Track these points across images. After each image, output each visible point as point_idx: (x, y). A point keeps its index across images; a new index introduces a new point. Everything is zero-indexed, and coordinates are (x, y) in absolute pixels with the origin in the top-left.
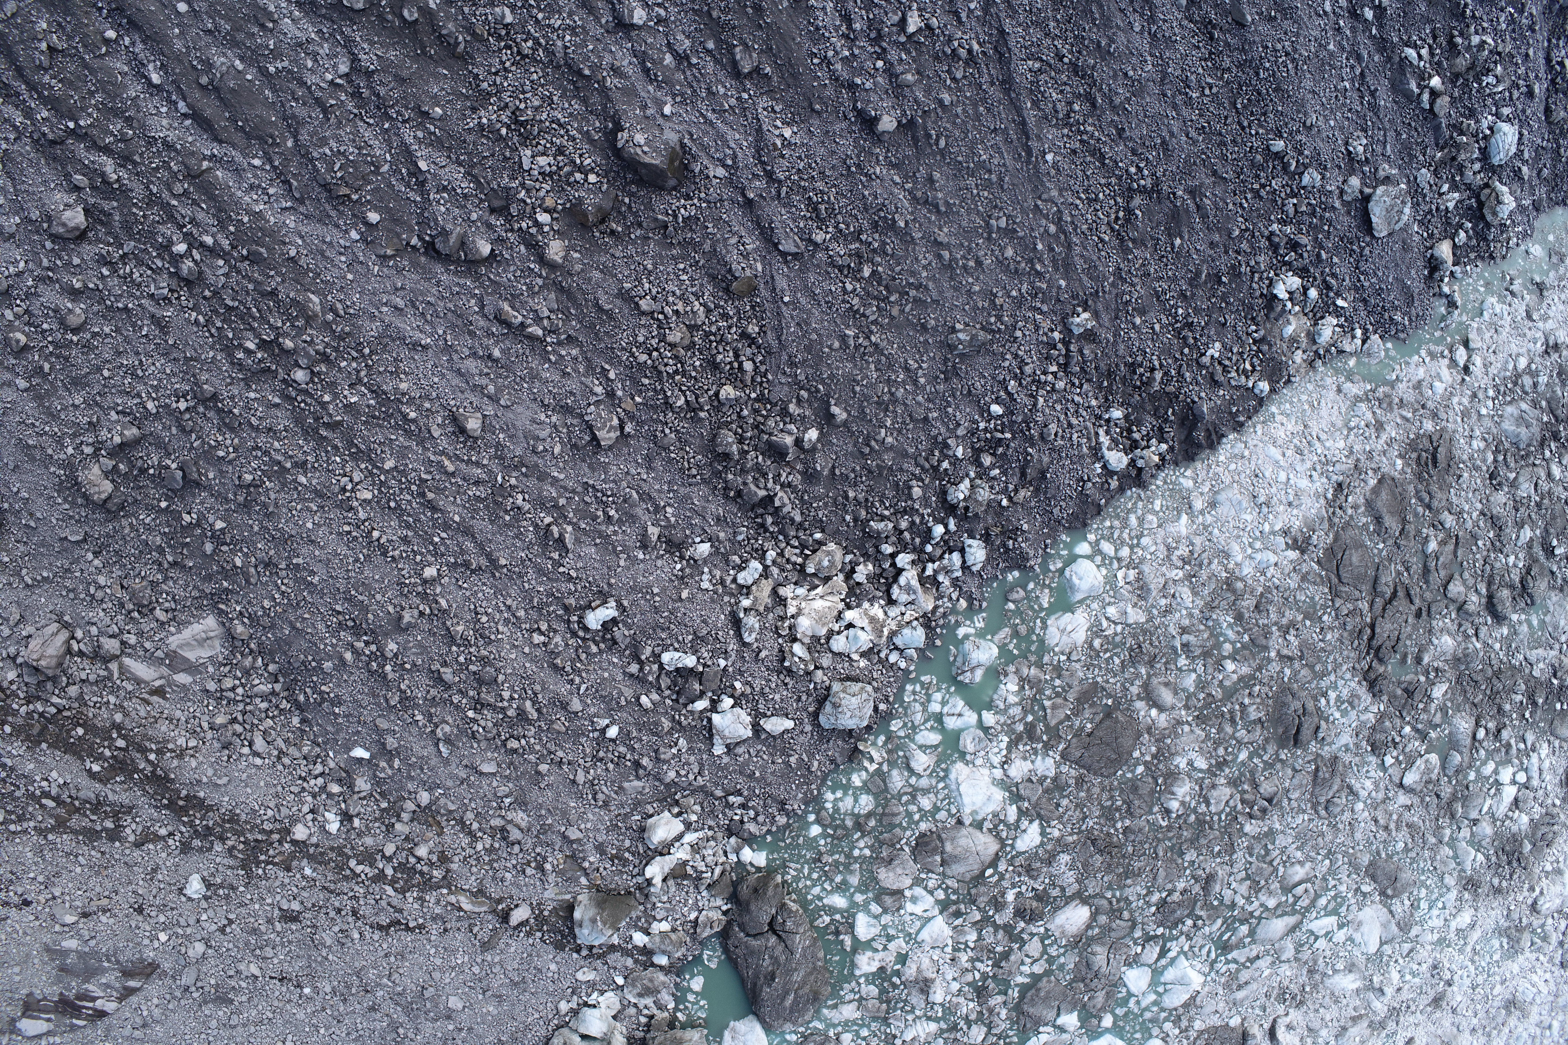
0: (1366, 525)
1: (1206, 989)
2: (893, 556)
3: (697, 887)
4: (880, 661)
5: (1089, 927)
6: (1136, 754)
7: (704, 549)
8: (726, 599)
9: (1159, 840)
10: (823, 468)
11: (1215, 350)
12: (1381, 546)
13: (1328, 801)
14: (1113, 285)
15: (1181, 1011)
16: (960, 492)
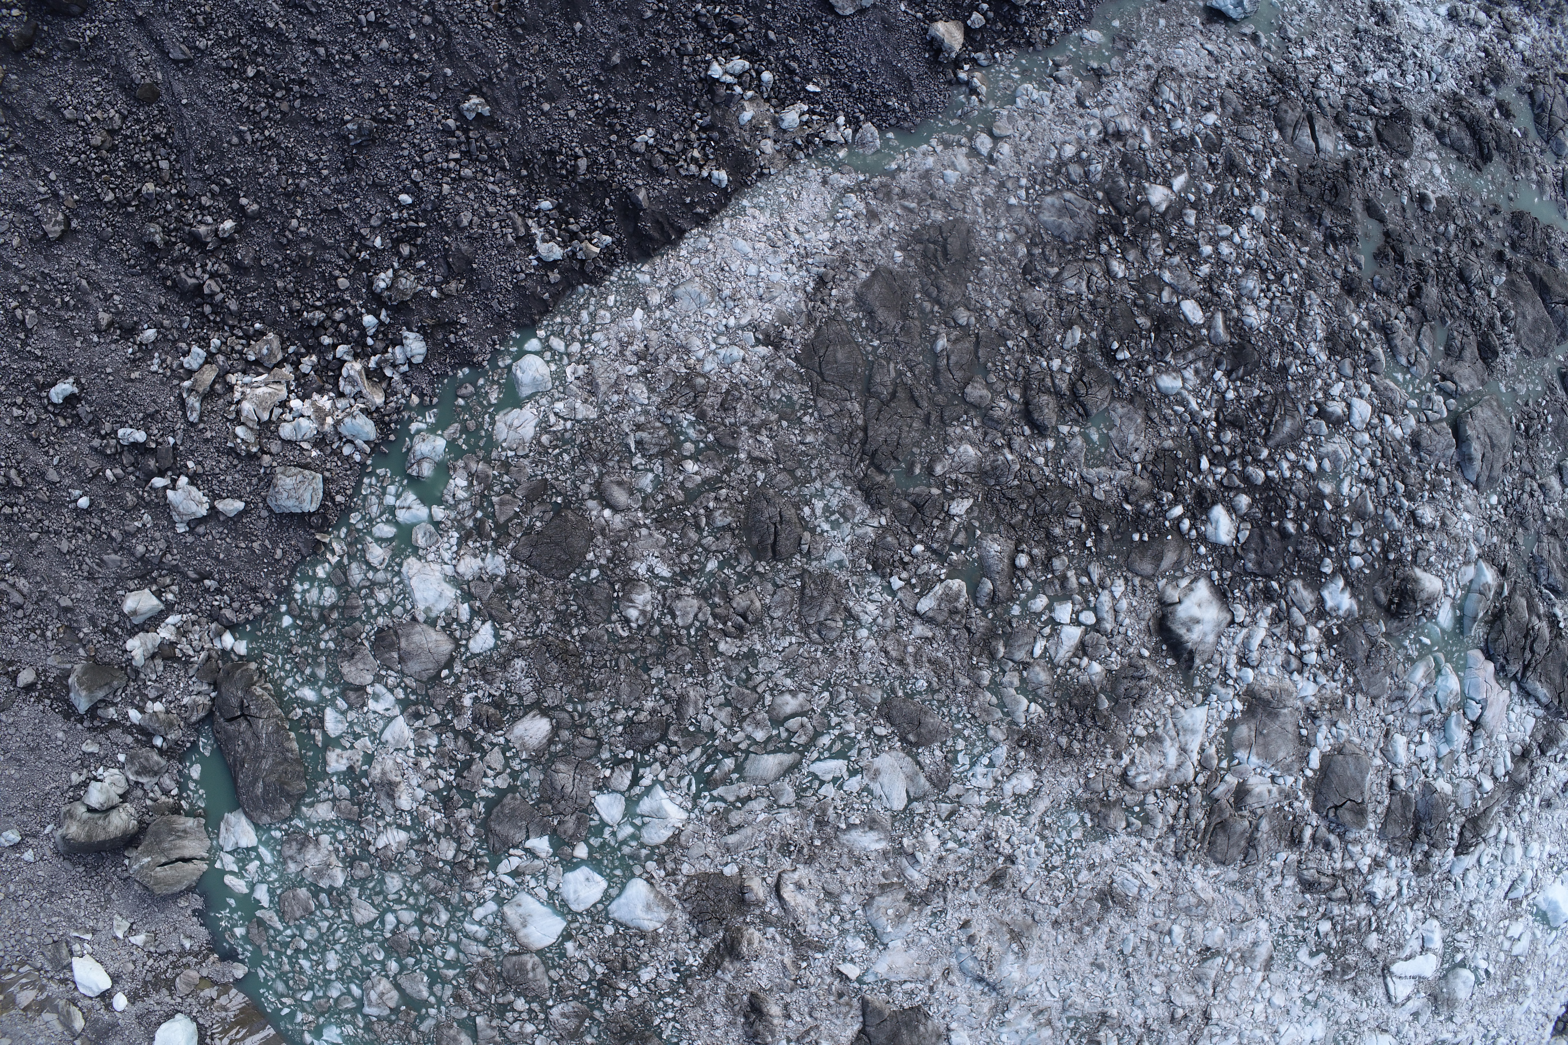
0: (857, 321)
1: (690, 827)
2: (335, 346)
3: (186, 672)
4: (334, 452)
5: (551, 742)
6: (590, 556)
7: (150, 334)
8: (175, 382)
9: (620, 652)
10: (243, 257)
11: (647, 136)
12: (876, 343)
13: (821, 623)
14: (509, 71)
15: (664, 849)
16: (383, 280)
